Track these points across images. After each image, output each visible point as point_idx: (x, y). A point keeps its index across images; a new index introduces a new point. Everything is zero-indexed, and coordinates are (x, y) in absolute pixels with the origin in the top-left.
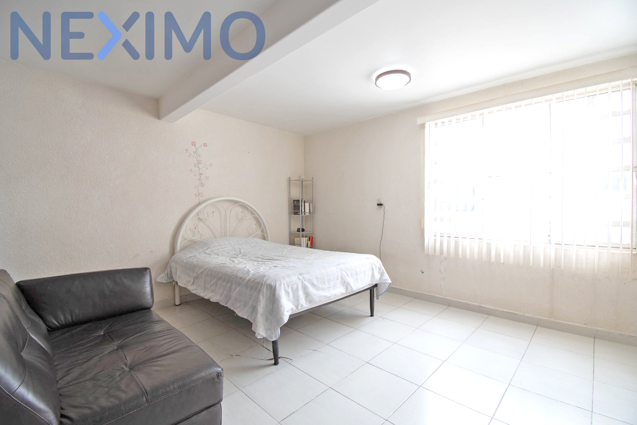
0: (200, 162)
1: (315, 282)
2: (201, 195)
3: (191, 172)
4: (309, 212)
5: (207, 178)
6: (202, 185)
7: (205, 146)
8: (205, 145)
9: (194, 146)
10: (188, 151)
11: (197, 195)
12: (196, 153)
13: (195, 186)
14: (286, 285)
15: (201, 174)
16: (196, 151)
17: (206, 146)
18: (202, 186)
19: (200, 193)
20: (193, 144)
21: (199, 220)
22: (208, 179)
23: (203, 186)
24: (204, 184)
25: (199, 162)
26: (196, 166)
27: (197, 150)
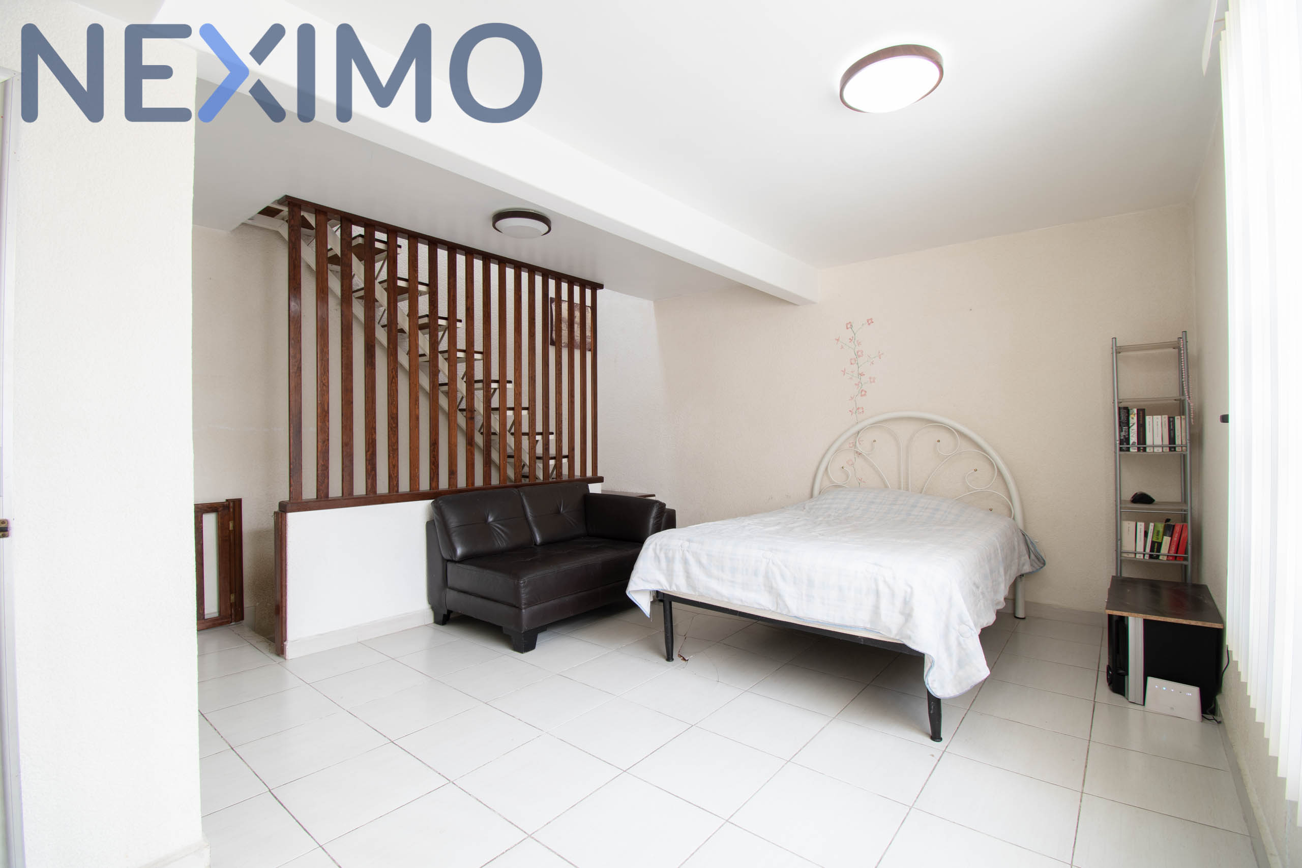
0: (860, 353)
1: (704, 560)
2: (861, 410)
3: (844, 374)
4: (1166, 442)
5: (872, 380)
6: (863, 393)
7: (869, 324)
8: (870, 322)
9: (850, 329)
10: (840, 339)
11: (854, 411)
12: (853, 341)
13: (851, 397)
14: (658, 547)
15: (862, 375)
16: (853, 337)
17: (872, 324)
18: (862, 396)
19: (858, 409)
20: (849, 326)
21: (856, 454)
22: (874, 382)
23: (865, 395)
24: (866, 392)
25: (858, 355)
26: (853, 362)
27: (856, 335)
